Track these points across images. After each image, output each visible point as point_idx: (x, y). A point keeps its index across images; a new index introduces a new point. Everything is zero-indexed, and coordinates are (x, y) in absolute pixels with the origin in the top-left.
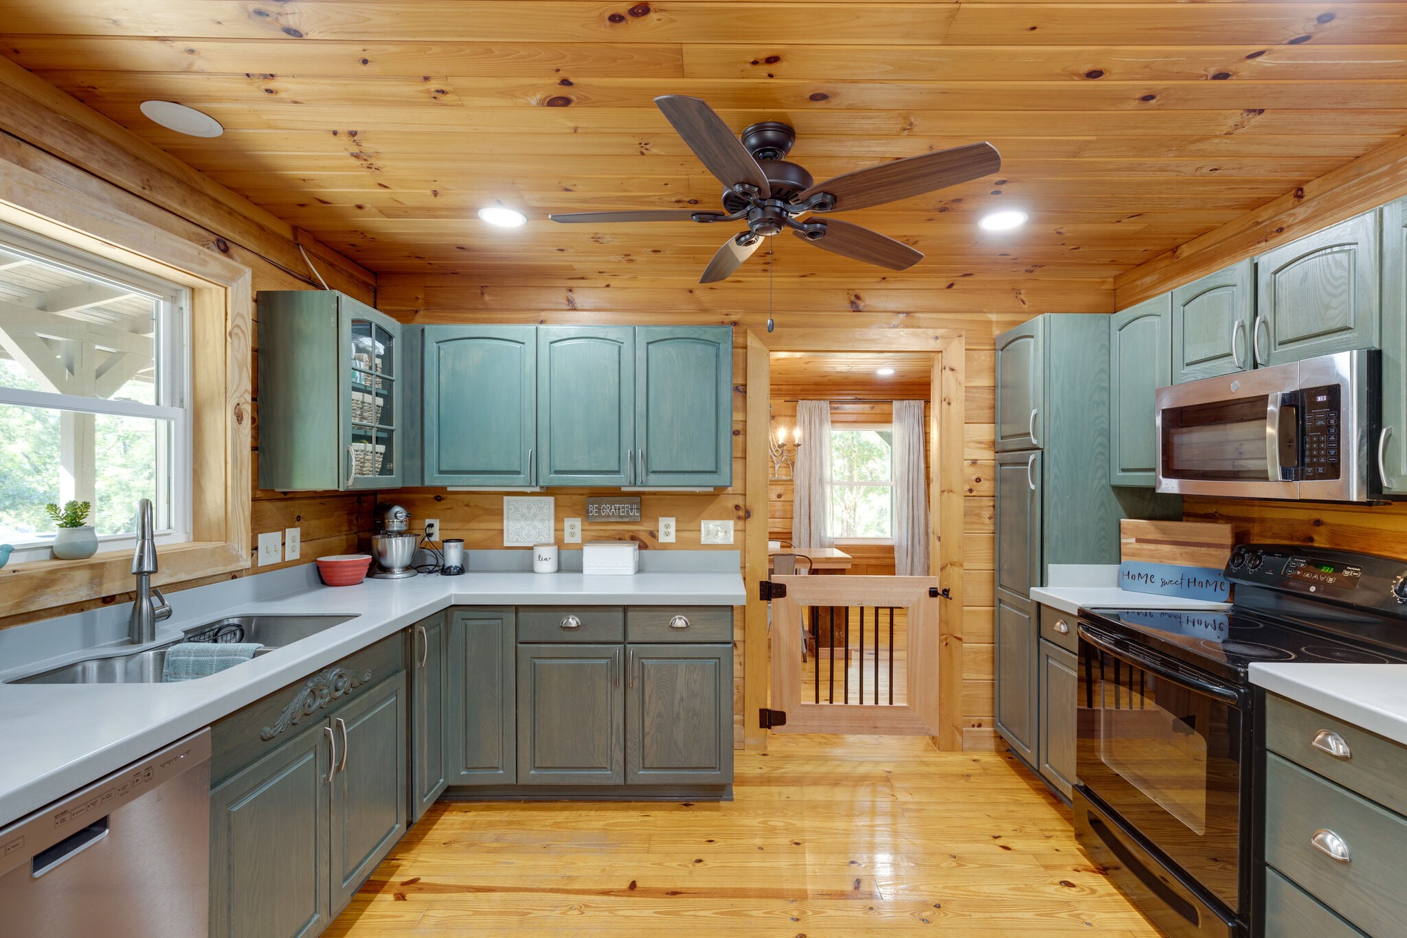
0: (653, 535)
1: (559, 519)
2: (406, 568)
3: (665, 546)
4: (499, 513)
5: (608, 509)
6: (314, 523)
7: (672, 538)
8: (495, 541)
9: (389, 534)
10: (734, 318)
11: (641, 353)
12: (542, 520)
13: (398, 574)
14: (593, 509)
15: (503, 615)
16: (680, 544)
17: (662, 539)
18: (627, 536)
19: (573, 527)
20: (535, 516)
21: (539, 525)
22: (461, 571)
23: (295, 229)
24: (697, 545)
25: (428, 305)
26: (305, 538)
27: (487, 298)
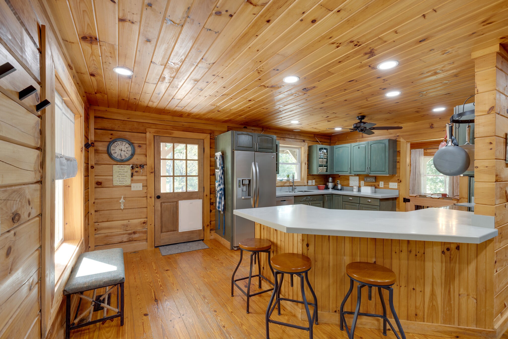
0: (379, 185)
1: (359, 181)
2: (332, 188)
3: (381, 188)
4: (348, 180)
5: (368, 179)
6: (317, 180)
7: (383, 186)
8: (348, 185)
9: (329, 182)
10: (398, 135)
11: (369, 147)
12: (356, 181)
13: (330, 189)
14: (365, 179)
15: (341, 196)
16: (385, 188)
17: (380, 186)
18: (373, 185)
19: (362, 183)
20: (355, 180)
21: (356, 182)
22: (341, 190)
23: (314, 135)
24: (388, 188)
25: (338, 140)
26: (316, 182)
27: (347, 138)
